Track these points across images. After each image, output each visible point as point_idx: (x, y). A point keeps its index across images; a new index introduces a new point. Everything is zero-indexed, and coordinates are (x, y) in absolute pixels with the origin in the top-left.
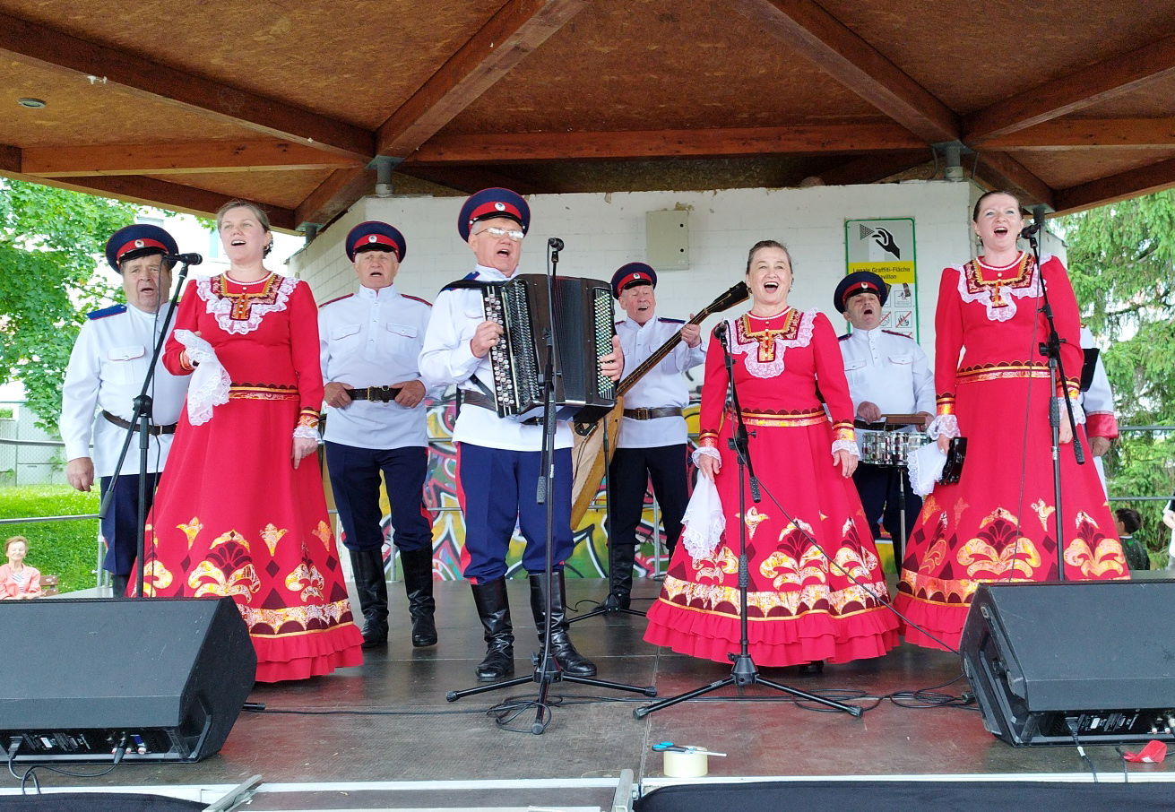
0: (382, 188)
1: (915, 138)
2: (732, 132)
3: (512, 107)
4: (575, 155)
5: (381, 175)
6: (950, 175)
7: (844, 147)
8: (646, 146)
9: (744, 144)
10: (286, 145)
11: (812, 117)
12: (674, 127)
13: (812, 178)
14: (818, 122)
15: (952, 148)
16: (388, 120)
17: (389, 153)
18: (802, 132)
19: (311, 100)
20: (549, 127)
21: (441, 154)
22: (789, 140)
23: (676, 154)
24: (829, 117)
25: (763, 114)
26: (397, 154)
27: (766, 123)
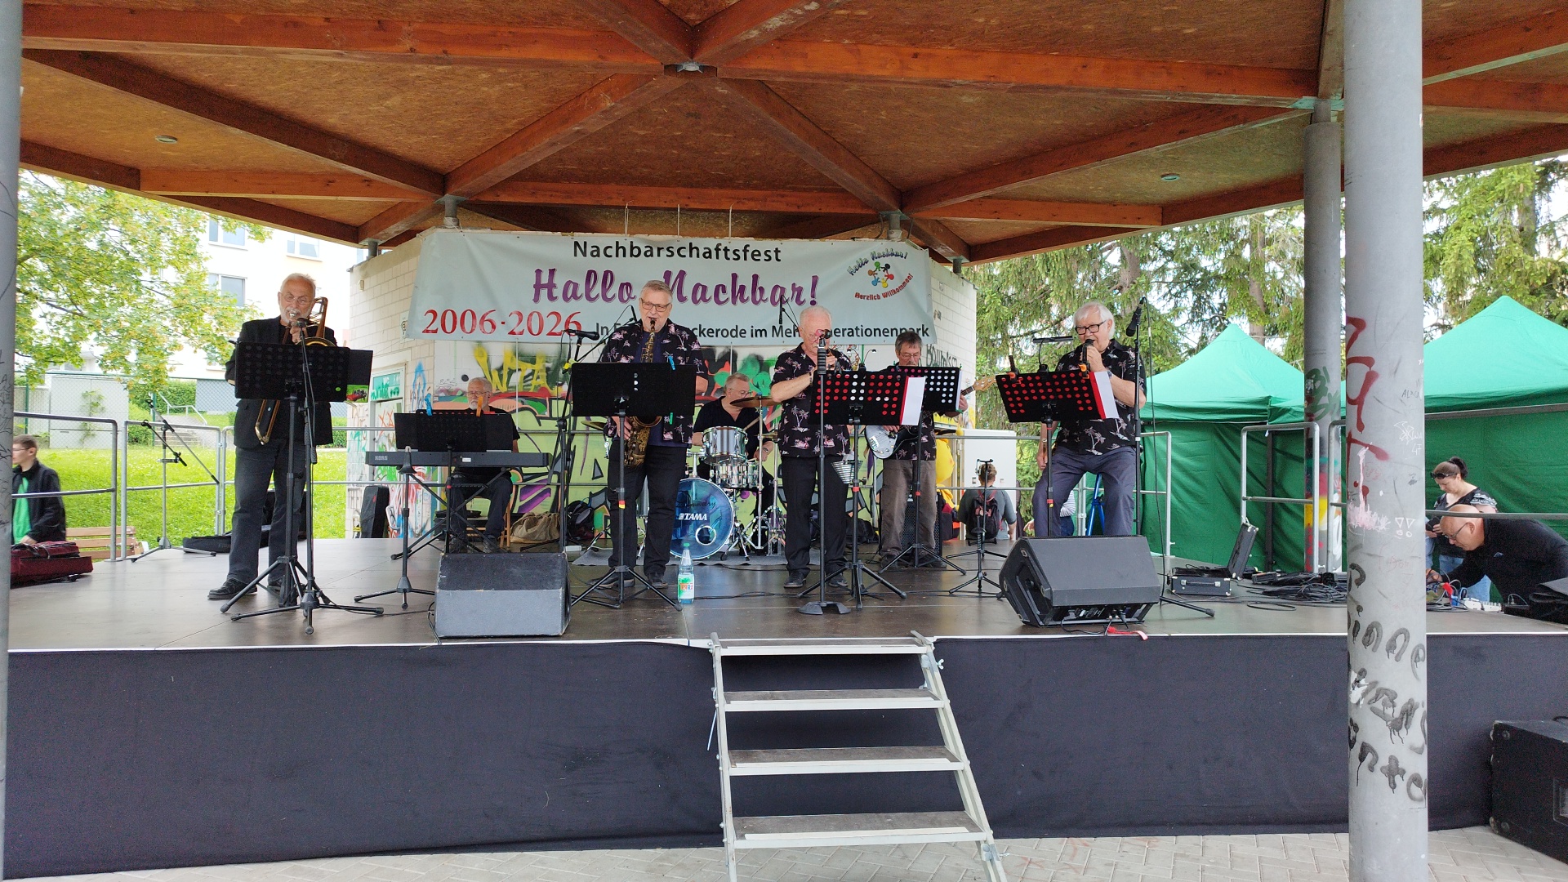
0: (448, 220)
1: (868, 207)
2: (730, 192)
5: (448, 209)
6: (892, 236)
7: (813, 209)
10: (370, 181)
11: (793, 185)
12: (685, 186)
14: (794, 189)
15: (894, 215)
16: (457, 169)
17: (456, 194)
18: (783, 196)
19: (400, 151)
20: (586, 180)
22: (773, 201)
24: (805, 185)
25: (755, 182)
26: (463, 194)
27: (756, 187)
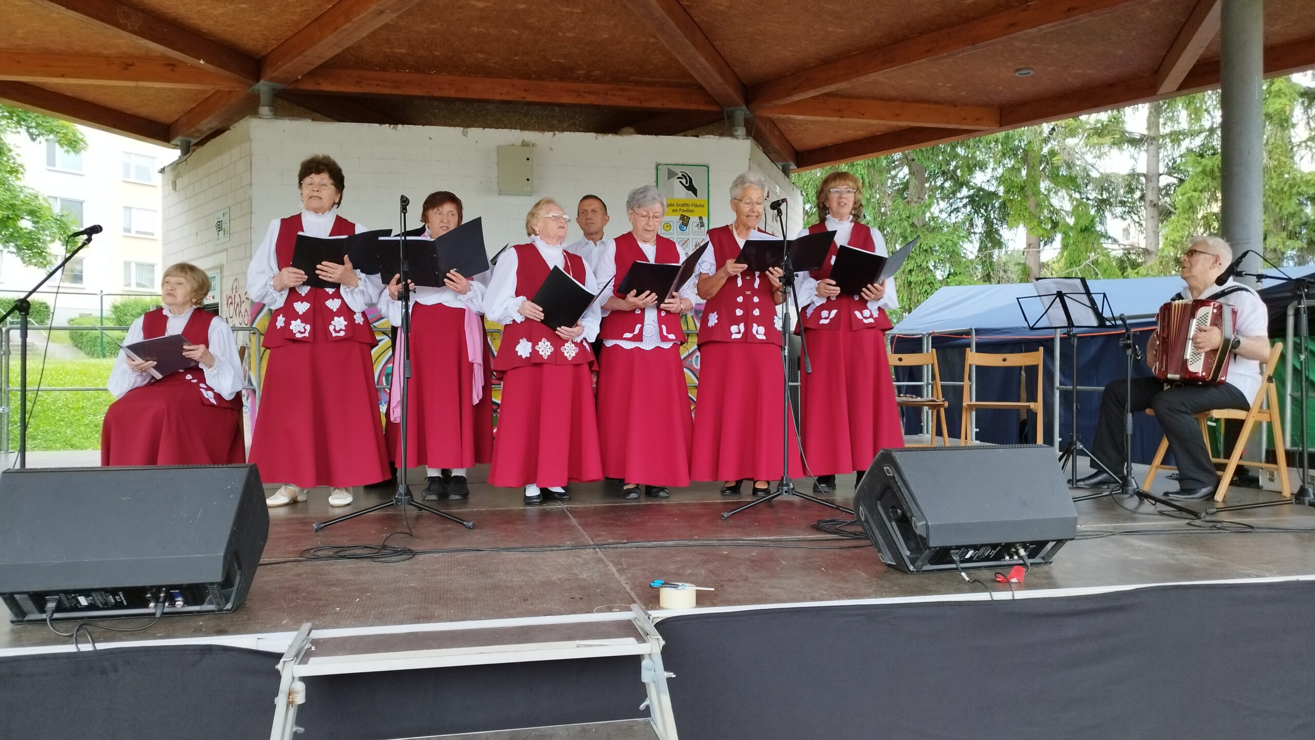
0: (264, 110)
2: (569, 85)
3: (388, 48)
4: (437, 94)
5: (264, 98)
6: (737, 133)
7: (656, 104)
8: (499, 90)
9: (578, 96)
10: (173, 65)
11: (635, 78)
12: (521, 77)
13: (628, 128)
15: (739, 112)
16: (272, 51)
17: (273, 80)
18: (624, 90)
20: (416, 68)
21: (319, 84)
22: (614, 95)
23: (523, 100)
24: (648, 79)
26: (280, 81)
27: (597, 80)
